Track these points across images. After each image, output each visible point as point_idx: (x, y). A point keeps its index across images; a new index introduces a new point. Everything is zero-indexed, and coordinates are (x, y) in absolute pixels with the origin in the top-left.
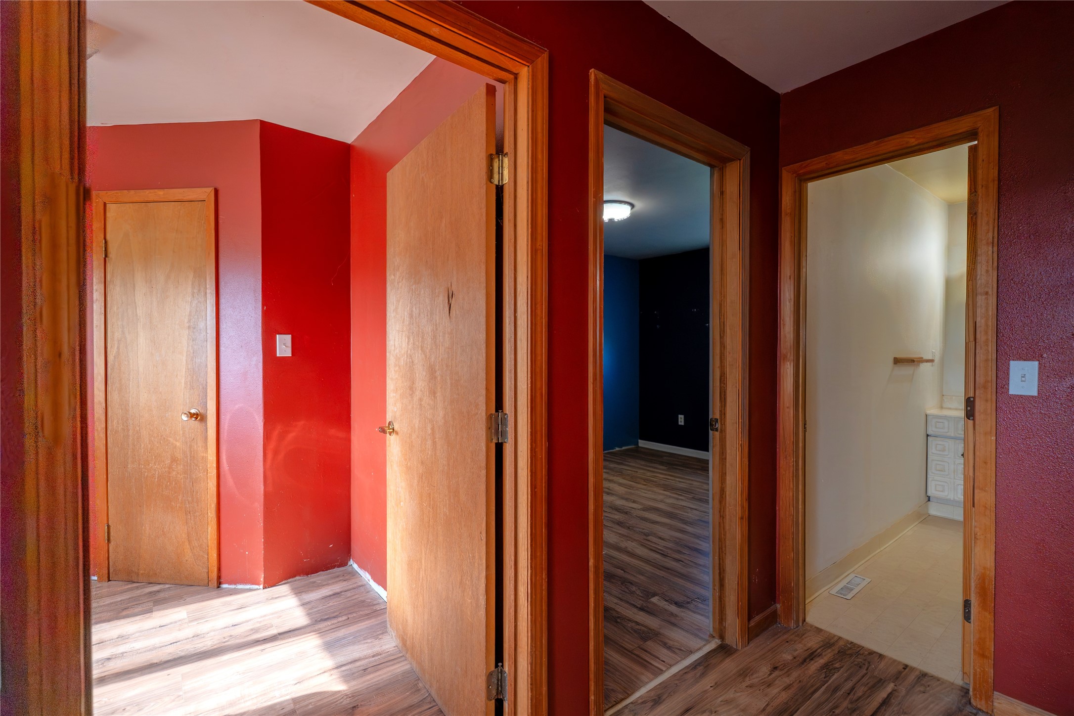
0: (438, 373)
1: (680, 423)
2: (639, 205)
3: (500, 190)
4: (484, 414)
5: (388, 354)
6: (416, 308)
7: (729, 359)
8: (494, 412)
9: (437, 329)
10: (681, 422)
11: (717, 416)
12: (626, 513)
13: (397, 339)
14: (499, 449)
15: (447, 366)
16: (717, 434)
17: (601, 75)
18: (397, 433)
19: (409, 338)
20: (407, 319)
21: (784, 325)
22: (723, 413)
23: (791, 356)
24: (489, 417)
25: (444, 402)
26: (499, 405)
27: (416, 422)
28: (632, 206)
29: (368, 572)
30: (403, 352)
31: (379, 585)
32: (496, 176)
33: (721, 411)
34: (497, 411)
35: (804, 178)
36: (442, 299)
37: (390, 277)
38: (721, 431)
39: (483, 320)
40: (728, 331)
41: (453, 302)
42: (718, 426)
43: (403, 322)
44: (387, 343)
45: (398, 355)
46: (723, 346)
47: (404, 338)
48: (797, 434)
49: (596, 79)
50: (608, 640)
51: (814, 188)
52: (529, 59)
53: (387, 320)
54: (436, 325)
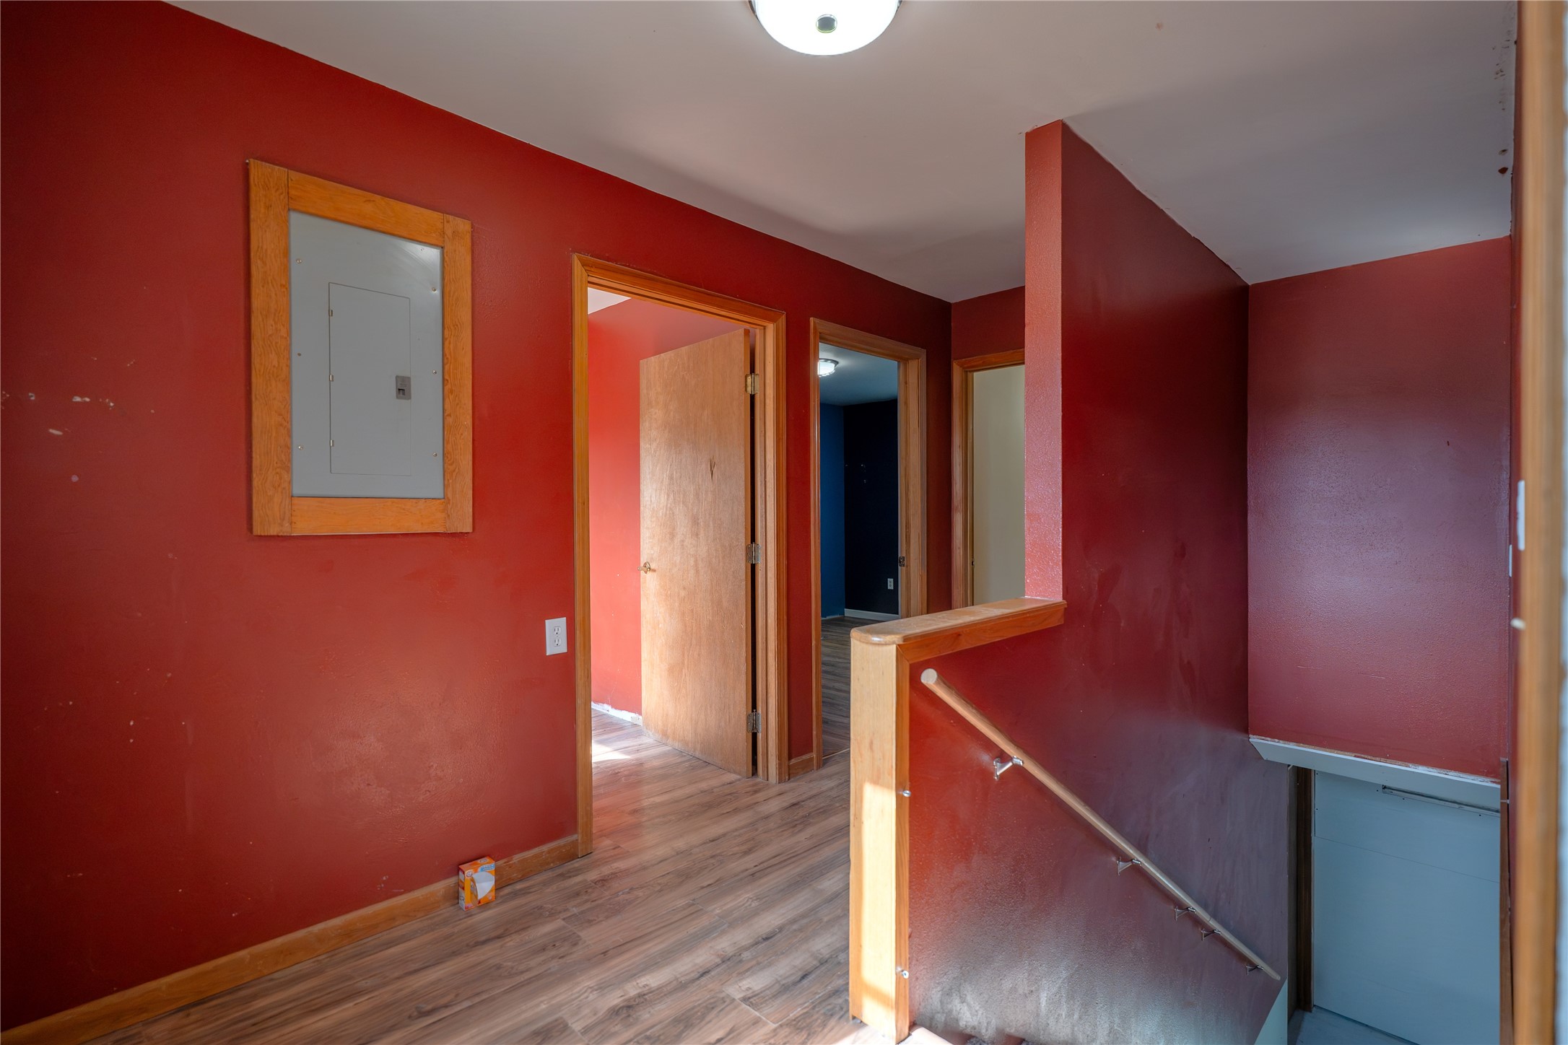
0: (701, 520)
1: (889, 588)
2: (843, 363)
3: (752, 397)
4: (743, 544)
5: (642, 508)
6: (676, 473)
7: (912, 511)
8: (750, 543)
9: (699, 489)
10: (890, 585)
11: (904, 555)
12: (833, 666)
13: (654, 495)
14: (753, 567)
15: (710, 514)
16: (904, 568)
17: (818, 321)
18: (654, 571)
19: (668, 495)
20: (666, 481)
21: (956, 484)
22: (908, 552)
23: (961, 507)
24: (747, 548)
25: (707, 540)
26: (753, 539)
27: (677, 559)
28: (836, 363)
29: (608, 704)
30: (661, 506)
31: (622, 710)
32: (749, 389)
33: (906, 551)
34: (752, 543)
35: (969, 370)
36: (704, 467)
37: (644, 446)
38: (907, 566)
39: (742, 483)
40: (911, 488)
41: (715, 470)
42: (905, 562)
43: (662, 482)
44: (641, 499)
45: (656, 509)
46: (908, 501)
47: (662, 495)
48: (966, 569)
49: (814, 322)
50: (825, 732)
51: (978, 377)
52: (772, 320)
53: (641, 481)
54: (699, 486)
